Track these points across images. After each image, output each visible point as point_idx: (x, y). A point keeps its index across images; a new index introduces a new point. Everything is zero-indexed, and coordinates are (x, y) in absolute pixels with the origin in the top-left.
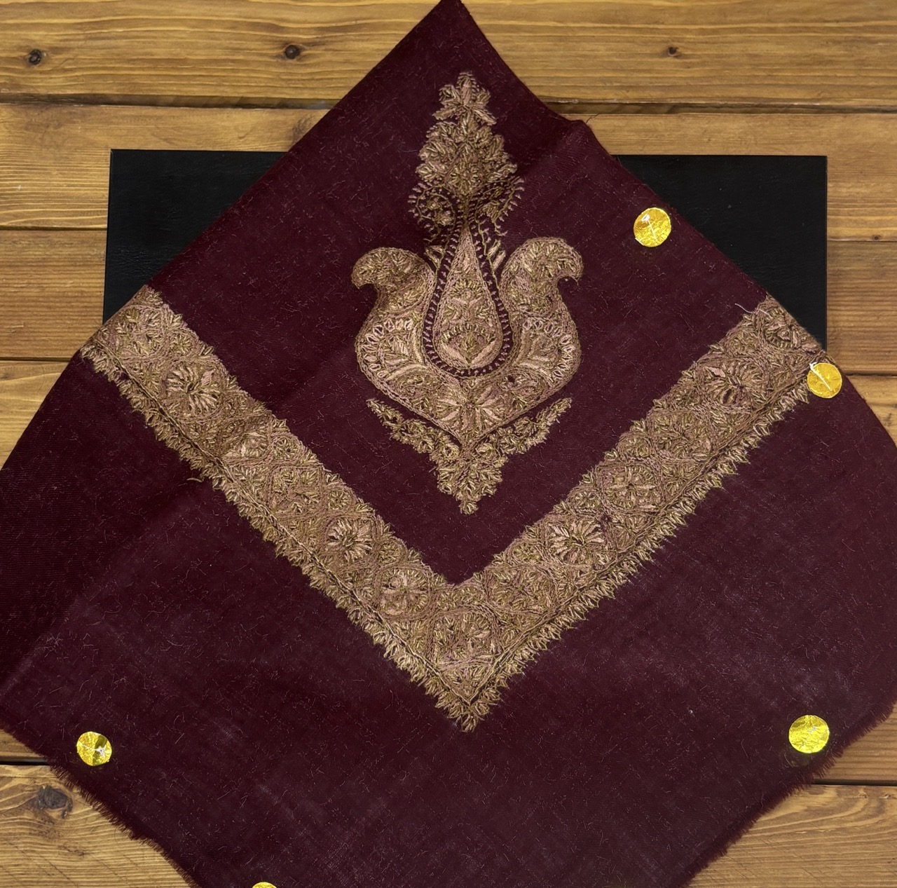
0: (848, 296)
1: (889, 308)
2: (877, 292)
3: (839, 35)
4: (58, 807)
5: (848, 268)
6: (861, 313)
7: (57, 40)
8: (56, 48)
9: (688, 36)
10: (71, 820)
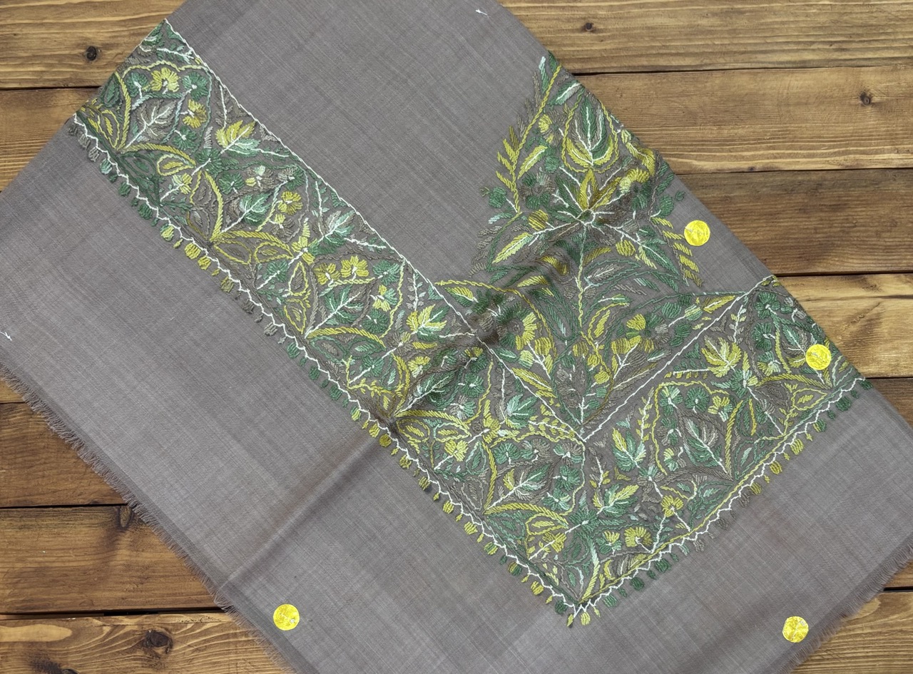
0: (734, 217)
1: (765, 225)
2: (755, 212)
3: (716, 7)
4: (162, 646)
5: (732, 195)
6: (744, 230)
7: (106, 37)
8: (108, 44)
9: (600, 13)
10: (172, 654)
